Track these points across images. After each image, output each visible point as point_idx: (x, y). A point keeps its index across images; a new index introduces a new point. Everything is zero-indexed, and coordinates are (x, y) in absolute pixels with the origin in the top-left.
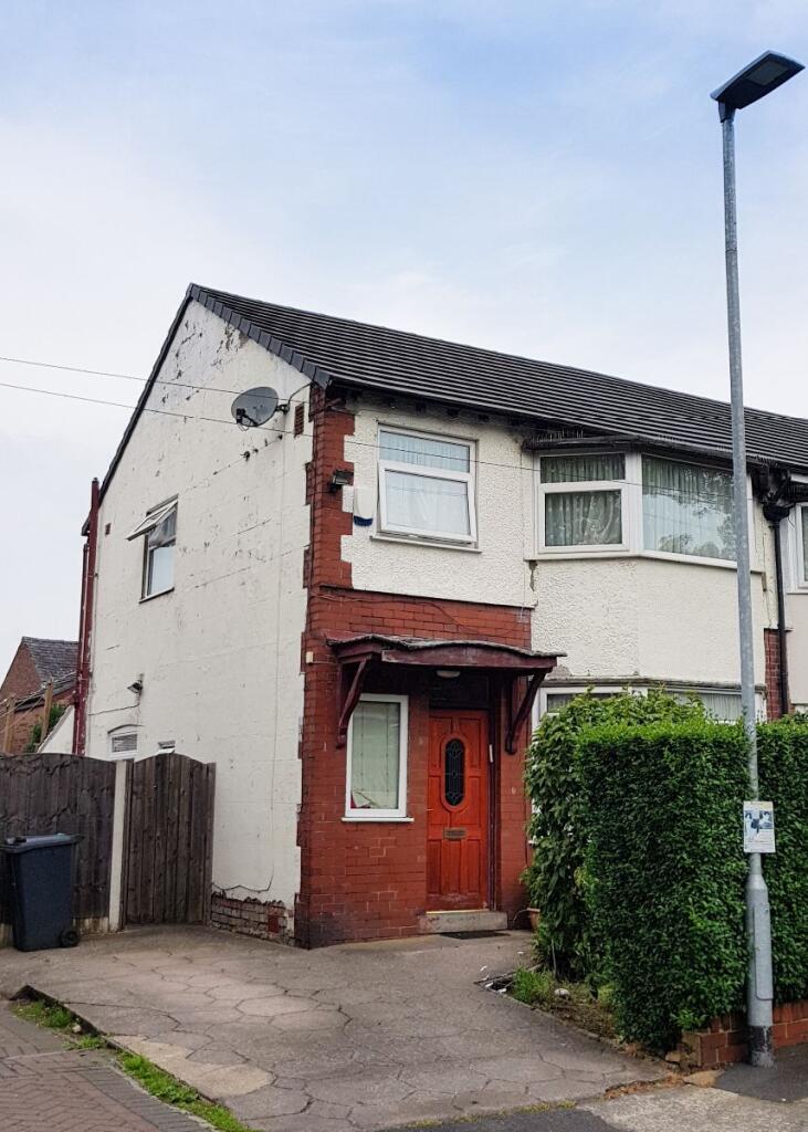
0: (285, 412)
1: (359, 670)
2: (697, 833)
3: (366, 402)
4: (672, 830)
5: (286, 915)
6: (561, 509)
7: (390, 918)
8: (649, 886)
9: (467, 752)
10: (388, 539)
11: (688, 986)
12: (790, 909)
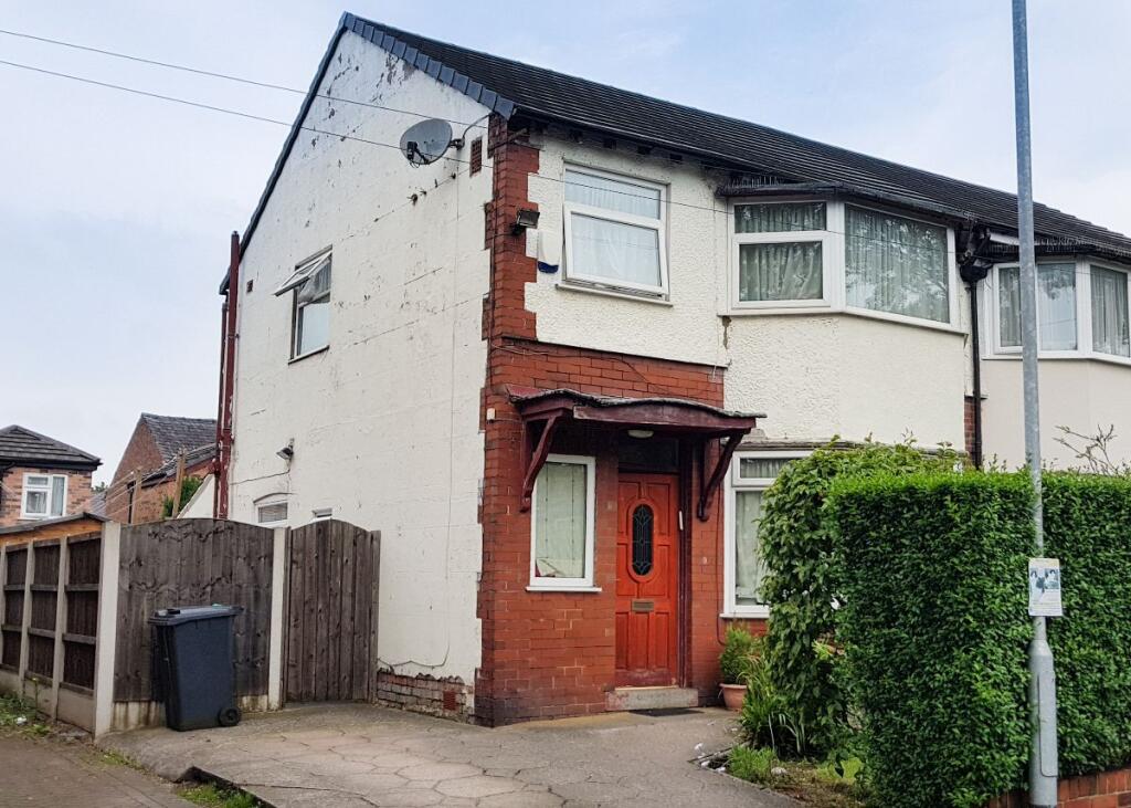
0: (459, 148)
1: (548, 427)
2: (983, 592)
3: (551, 136)
4: (953, 588)
5: (464, 691)
6: (757, 261)
7: (577, 695)
8: (921, 652)
9: (656, 518)
10: (573, 288)
11: (968, 762)
12: (1074, 678)
